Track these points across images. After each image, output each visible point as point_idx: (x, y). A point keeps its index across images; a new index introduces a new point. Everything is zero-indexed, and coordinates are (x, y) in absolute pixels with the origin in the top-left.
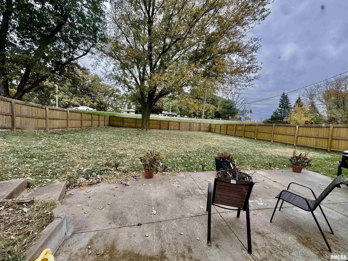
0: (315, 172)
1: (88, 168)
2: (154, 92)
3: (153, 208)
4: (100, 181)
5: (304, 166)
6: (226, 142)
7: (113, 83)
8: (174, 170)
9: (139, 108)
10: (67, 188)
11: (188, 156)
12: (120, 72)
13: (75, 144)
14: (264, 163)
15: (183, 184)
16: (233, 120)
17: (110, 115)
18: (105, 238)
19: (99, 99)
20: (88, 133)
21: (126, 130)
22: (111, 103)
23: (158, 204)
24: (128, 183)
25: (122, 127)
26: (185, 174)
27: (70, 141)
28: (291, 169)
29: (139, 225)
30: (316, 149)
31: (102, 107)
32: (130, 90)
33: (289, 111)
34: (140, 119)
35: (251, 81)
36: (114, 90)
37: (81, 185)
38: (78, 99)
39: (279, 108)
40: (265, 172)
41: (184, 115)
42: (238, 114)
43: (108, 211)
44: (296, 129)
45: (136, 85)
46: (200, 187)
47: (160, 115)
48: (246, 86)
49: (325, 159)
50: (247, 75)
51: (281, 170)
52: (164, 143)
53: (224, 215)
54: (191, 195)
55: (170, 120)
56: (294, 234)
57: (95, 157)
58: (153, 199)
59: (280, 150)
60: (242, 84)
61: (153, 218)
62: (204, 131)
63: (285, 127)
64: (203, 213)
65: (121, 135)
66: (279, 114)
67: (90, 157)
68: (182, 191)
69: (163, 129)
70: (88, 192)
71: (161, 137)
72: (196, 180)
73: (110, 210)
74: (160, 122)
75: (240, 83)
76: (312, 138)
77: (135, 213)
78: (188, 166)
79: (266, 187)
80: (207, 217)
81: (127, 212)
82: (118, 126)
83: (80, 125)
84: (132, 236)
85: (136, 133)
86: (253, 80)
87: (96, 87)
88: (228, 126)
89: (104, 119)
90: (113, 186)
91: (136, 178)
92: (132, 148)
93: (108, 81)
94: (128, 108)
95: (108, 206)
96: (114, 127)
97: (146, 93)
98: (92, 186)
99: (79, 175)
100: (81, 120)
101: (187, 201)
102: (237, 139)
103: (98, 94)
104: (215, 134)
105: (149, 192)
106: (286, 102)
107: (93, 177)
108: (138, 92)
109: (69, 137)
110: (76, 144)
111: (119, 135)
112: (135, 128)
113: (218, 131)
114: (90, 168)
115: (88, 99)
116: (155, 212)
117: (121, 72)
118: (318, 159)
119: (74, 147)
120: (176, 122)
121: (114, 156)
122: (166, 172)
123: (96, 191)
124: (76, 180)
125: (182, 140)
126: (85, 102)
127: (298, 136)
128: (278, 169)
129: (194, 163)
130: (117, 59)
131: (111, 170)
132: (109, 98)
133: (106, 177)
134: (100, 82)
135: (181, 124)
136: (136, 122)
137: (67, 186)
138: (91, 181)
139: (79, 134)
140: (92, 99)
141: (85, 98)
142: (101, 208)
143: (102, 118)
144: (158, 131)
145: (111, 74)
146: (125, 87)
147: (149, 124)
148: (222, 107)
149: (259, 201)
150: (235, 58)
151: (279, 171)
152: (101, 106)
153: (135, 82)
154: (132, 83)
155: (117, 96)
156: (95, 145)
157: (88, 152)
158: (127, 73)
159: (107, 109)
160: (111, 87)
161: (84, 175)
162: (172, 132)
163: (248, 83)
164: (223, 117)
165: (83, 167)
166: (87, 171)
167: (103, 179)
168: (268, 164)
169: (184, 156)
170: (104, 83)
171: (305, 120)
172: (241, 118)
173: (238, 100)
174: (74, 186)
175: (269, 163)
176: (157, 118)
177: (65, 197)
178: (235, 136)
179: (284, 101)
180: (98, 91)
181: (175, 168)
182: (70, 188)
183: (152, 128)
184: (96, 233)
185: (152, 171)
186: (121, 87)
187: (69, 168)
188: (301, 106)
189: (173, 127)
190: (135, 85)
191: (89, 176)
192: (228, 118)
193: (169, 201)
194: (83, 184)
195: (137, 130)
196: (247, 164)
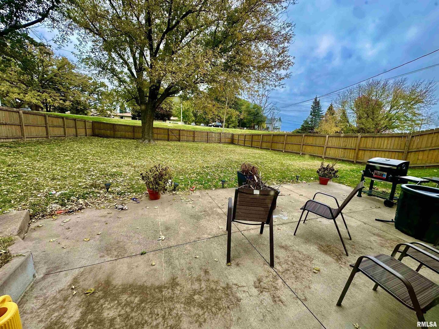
0: (340, 183)
1: (63, 192)
2: (158, 88)
3: (161, 234)
4: (84, 207)
5: (330, 178)
6: (250, 155)
7: (94, 72)
8: (188, 189)
9: (136, 111)
10: (31, 219)
11: (205, 171)
12: (103, 55)
13: (39, 161)
14: (291, 176)
15: (199, 204)
16: (259, 130)
17: (94, 120)
18: (96, 273)
19: (73, 97)
20: (60, 145)
21: (119, 142)
22: (93, 103)
23: (167, 229)
24: (125, 207)
25: (114, 137)
26: (201, 193)
27: (29, 157)
28: (318, 182)
29: (142, 254)
30: (343, 160)
31: (79, 108)
32: (121, 83)
33: (321, 120)
34: (139, 127)
35: (281, 80)
36: (97, 84)
37: (53, 214)
38: (36, 95)
39: (311, 117)
40: (292, 186)
41: (200, 123)
42: (265, 123)
43: (98, 242)
44: (325, 140)
45: (131, 78)
46: (220, 205)
47: (168, 122)
48: (276, 86)
49: (351, 170)
50: (277, 72)
51: (308, 183)
52: (174, 157)
53: (246, 233)
54: (209, 215)
55: (182, 129)
56: (316, 243)
57: (74, 177)
58: (160, 223)
59: (309, 163)
60: (271, 83)
61: (161, 244)
62: (225, 143)
63: (315, 138)
64: (223, 233)
65: (113, 147)
66: (310, 123)
67: (65, 178)
68: (197, 212)
69: (172, 140)
70: (65, 221)
71: (170, 150)
72: (214, 198)
73: (101, 241)
74: (168, 131)
75: (269, 82)
76: (341, 150)
77: (137, 241)
78: (205, 183)
79: (292, 201)
80: (226, 237)
81: (125, 240)
82: (107, 137)
83: (45, 134)
84: (134, 267)
85: (135, 145)
86: (283, 78)
87: (67, 77)
88: (254, 136)
89: (84, 125)
90: (104, 212)
91: (136, 201)
92: (130, 164)
93: (85, 68)
94: (121, 112)
95: (98, 237)
96: (101, 137)
97: (146, 90)
98: (72, 214)
99: (49, 200)
100: (46, 127)
101: (203, 222)
102: (264, 152)
103: (71, 89)
104: (238, 147)
105: (154, 215)
106: (317, 110)
107: (72, 203)
108: (134, 87)
109: (28, 151)
110: (41, 161)
111: (109, 148)
112: (134, 139)
113: (241, 143)
114: (66, 191)
115: (55, 96)
116: (163, 237)
117: (106, 56)
118: (344, 170)
119: (38, 165)
120: (190, 131)
121: (103, 174)
122: (177, 191)
123: (78, 220)
124: (45, 208)
125: (198, 153)
126: (50, 100)
127: (327, 147)
128: (305, 182)
129: (213, 179)
130: (97, 34)
131: (99, 193)
132: (89, 96)
133: (92, 201)
134: (73, 71)
135: (196, 133)
136: (134, 131)
137: (30, 216)
138: (69, 208)
139: (45, 147)
140: (62, 96)
141: (49, 94)
142: (88, 240)
143: (80, 124)
144: (166, 143)
145: (89, 58)
146: (113, 79)
147: (152, 133)
148: (247, 113)
149: (283, 215)
150: (264, 48)
151: (305, 184)
152: (77, 107)
153: (128, 72)
154: (123, 74)
155: (102, 93)
156: (72, 161)
157: (62, 171)
158: (115, 57)
159: (88, 113)
160: (91, 79)
161: (57, 201)
162: (184, 143)
163: (278, 82)
164: (248, 126)
165: (55, 190)
166: (62, 194)
167: (87, 204)
168: (296, 178)
169: (200, 172)
170: (80, 73)
171: (335, 130)
172: (268, 127)
173: (266, 105)
174: (43, 216)
175: (296, 176)
176: (163, 126)
177: (29, 231)
178: (261, 148)
179: (316, 108)
180: (70, 84)
181: (189, 186)
182: (36, 219)
183: (157, 140)
184: (82, 270)
185: (159, 190)
186: (108, 78)
187: (32, 193)
188: (333, 114)
189: (185, 137)
190: (128, 77)
191: (66, 201)
192: (254, 127)
193: (181, 224)
194: (56, 212)
195: (135, 142)
196: (273, 179)
